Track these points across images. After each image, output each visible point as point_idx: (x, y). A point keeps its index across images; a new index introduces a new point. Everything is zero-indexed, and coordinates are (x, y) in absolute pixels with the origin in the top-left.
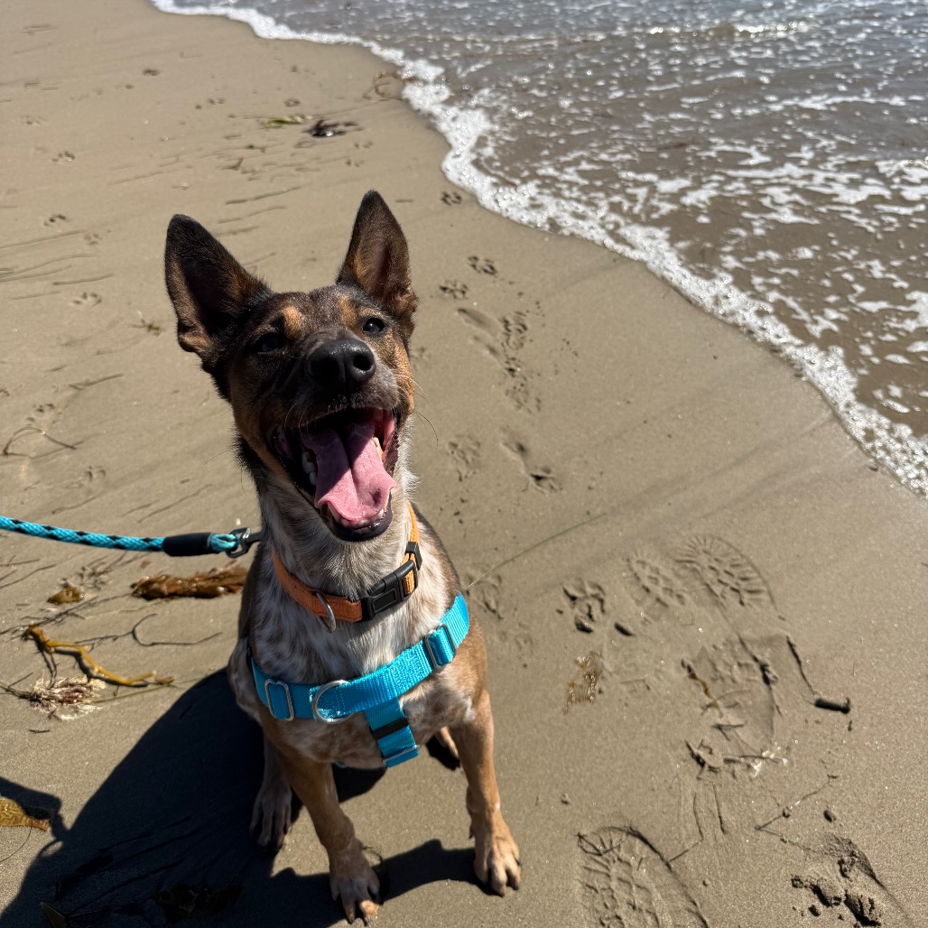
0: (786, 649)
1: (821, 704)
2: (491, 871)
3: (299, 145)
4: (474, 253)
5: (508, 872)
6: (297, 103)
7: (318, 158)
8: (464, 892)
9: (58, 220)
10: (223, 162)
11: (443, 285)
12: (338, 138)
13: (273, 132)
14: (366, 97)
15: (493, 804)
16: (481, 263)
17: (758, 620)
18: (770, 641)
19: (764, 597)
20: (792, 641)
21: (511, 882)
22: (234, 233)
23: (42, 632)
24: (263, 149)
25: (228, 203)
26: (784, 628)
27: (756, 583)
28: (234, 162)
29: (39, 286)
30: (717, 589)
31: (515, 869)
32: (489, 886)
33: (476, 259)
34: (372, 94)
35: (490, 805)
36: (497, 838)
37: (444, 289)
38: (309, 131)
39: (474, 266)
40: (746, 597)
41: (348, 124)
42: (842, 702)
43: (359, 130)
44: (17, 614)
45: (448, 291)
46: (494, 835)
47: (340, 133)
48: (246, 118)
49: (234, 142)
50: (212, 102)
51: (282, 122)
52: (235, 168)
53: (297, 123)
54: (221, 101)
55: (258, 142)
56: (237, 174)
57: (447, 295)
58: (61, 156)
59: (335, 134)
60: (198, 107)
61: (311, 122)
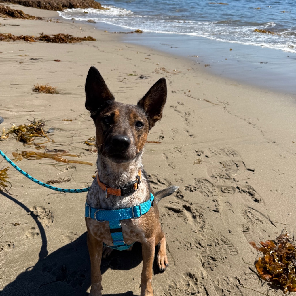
3: (137, 79)
6: (136, 72)
7: (141, 82)
9: (80, 86)
10: (118, 80)
11: (171, 105)
13: (130, 77)
14: (153, 72)
19: (239, 156)
20: (244, 162)
22: (122, 92)
24: (128, 79)
25: (120, 88)
27: (237, 154)
28: (121, 81)
30: (229, 154)
33: (179, 102)
34: (155, 72)
36: (148, 291)
38: (139, 77)
40: (235, 156)
41: (148, 77)
42: (253, 169)
43: (151, 78)
46: (146, 290)
48: (123, 73)
49: (120, 77)
50: (115, 70)
51: (132, 75)
53: (136, 75)
54: (117, 70)
55: (126, 78)
56: (122, 83)
57: (172, 107)
58: (79, 75)
59: (145, 78)
60: (112, 70)
61: (139, 75)
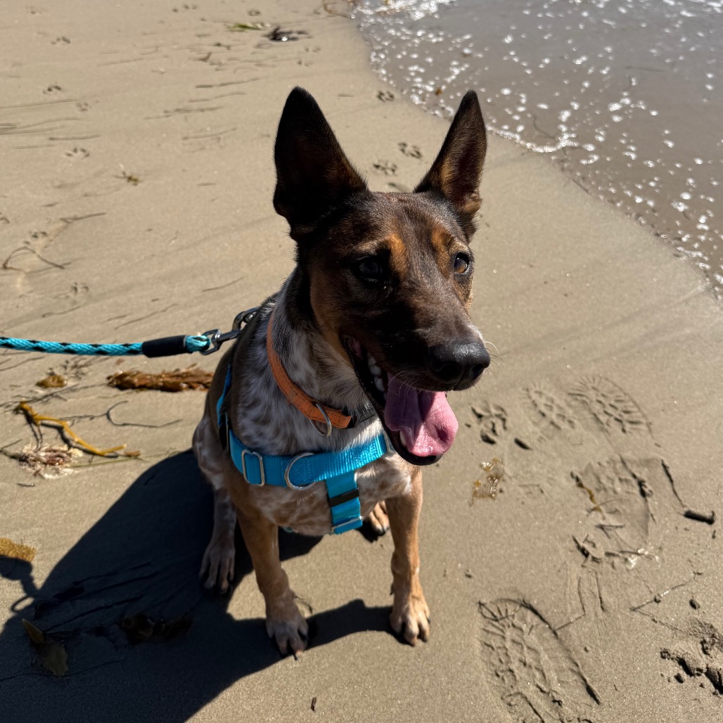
0: (661, 470)
1: (690, 515)
2: (405, 625)
3: (259, 46)
4: (404, 140)
5: (420, 626)
6: (258, 13)
7: (274, 57)
8: (381, 640)
9: (54, 90)
10: (194, 54)
11: (377, 163)
12: (292, 43)
13: (237, 34)
14: (316, 12)
15: (414, 568)
16: (409, 149)
17: (636, 445)
18: (647, 462)
19: (643, 427)
20: (666, 463)
21: (422, 636)
22: (203, 110)
23: (31, 408)
24: (228, 47)
25: (198, 87)
26: (659, 453)
27: (636, 416)
28: (204, 56)
29: (37, 140)
30: (603, 418)
31: (425, 625)
32: (403, 636)
33: (405, 145)
34: (322, 10)
35: (412, 568)
36: (414, 597)
37: (377, 167)
38: (268, 36)
39: (403, 151)
40: (628, 426)
41: (300, 33)
42: (708, 514)
43: (310, 37)
44: (11, 393)
45: (380, 168)
46: (411, 595)
47: (294, 39)
48: (215, 21)
49: (204, 40)
50: (187, 7)
51: (244, 27)
52: (205, 60)
53: (257, 29)
54: (195, 8)
55: (224, 41)
56: (205, 65)
57: (379, 171)
58: (58, 40)
59: (289, 39)
60: (175, 10)
61: (269, 28)
